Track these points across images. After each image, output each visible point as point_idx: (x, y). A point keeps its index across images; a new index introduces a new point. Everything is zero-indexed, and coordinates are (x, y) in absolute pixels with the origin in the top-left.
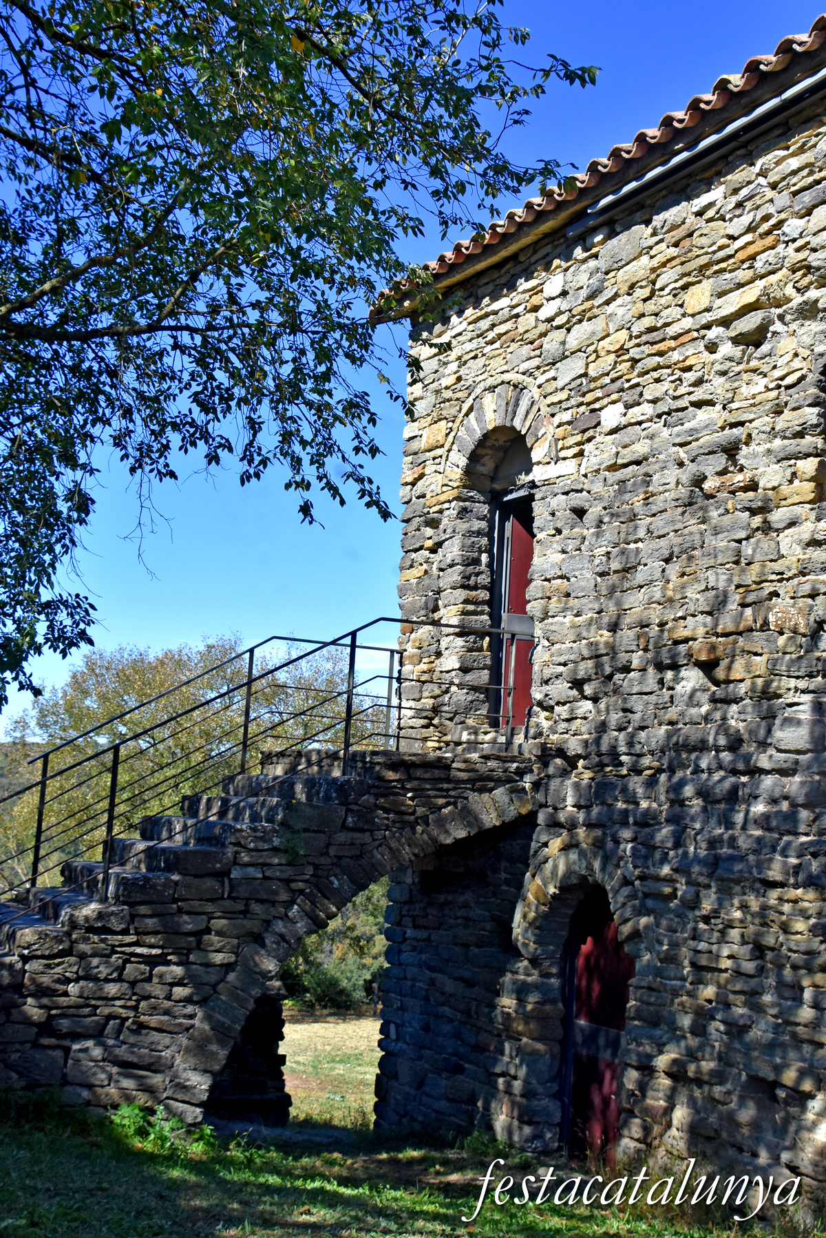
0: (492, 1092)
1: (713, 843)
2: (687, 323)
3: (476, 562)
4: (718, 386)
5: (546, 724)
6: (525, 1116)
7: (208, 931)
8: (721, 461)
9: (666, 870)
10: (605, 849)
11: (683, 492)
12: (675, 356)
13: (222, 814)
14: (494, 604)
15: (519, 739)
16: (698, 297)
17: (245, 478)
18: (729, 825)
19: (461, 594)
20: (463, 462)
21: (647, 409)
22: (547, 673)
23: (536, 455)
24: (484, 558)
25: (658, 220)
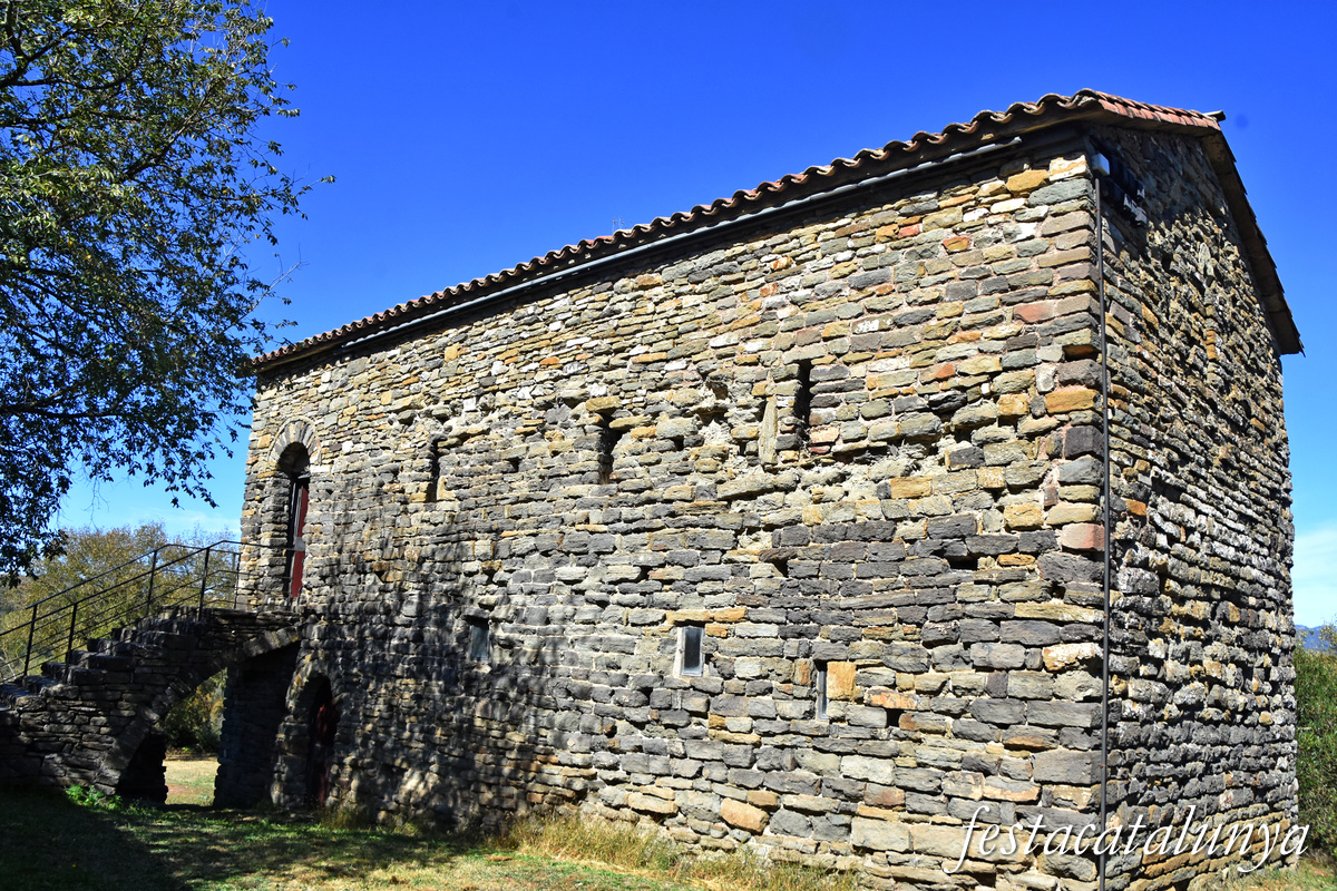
0: (271, 781)
1: (375, 658)
2: (381, 409)
3: (282, 509)
4: (391, 441)
5: (308, 597)
6: (286, 790)
7: (121, 699)
8: (390, 477)
9: (355, 670)
10: (330, 659)
11: (374, 489)
12: (376, 423)
13: (133, 639)
14: (290, 532)
15: (295, 604)
16: (387, 397)
17: (146, 483)
18: (383, 650)
19: (272, 526)
20: (278, 457)
21: (361, 447)
22: (310, 571)
23: (312, 460)
24: (286, 507)
25: (373, 356)
